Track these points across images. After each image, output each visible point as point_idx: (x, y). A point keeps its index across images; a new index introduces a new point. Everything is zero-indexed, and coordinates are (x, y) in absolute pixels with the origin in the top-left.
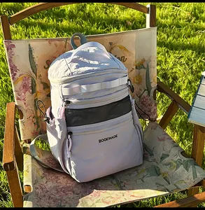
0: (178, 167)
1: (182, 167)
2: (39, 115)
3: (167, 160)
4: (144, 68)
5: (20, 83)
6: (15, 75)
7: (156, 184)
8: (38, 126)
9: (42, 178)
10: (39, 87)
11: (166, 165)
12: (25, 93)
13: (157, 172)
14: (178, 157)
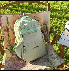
0: (55, 59)
1: (56, 59)
2: (10, 39)
3: (52, 56)
4: (46, 24)
5: (3, 29)
6: (2, 26)
7: (47, 64)
8: (10, 43)
9: (9, 61)
10: (10, 30)
11: (52, 58)
12: (5, 32)
13: (48, 60)
14: (55, 55)
